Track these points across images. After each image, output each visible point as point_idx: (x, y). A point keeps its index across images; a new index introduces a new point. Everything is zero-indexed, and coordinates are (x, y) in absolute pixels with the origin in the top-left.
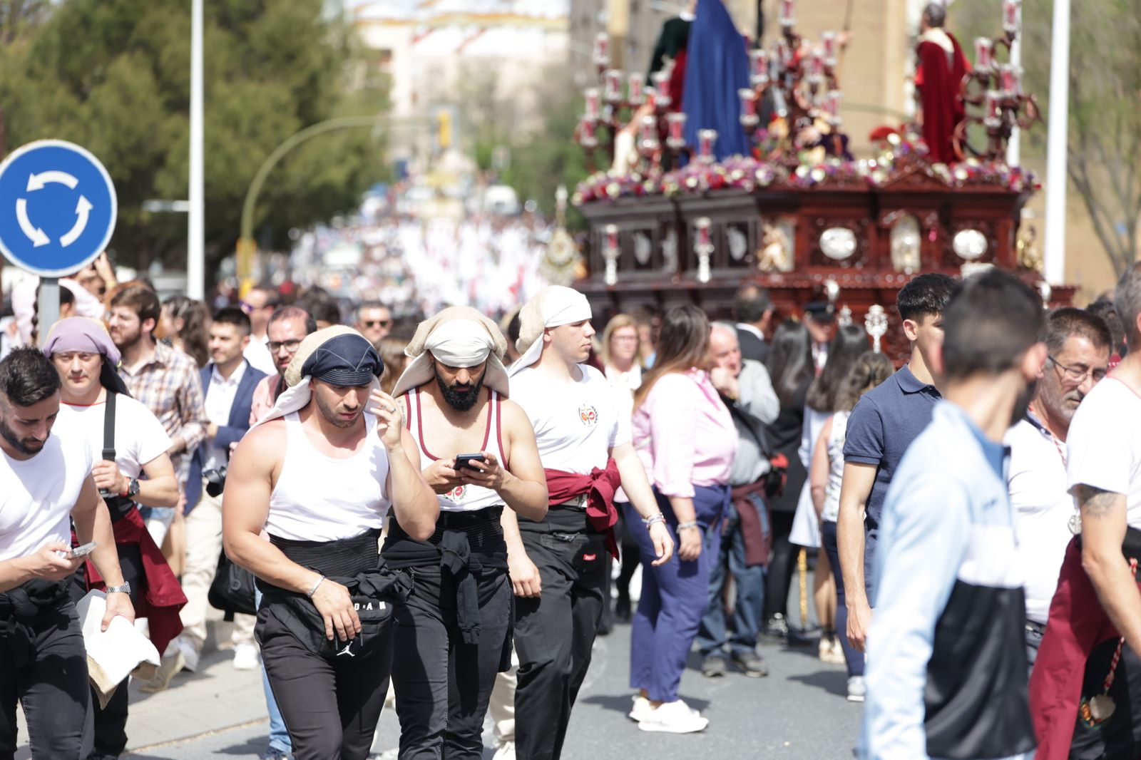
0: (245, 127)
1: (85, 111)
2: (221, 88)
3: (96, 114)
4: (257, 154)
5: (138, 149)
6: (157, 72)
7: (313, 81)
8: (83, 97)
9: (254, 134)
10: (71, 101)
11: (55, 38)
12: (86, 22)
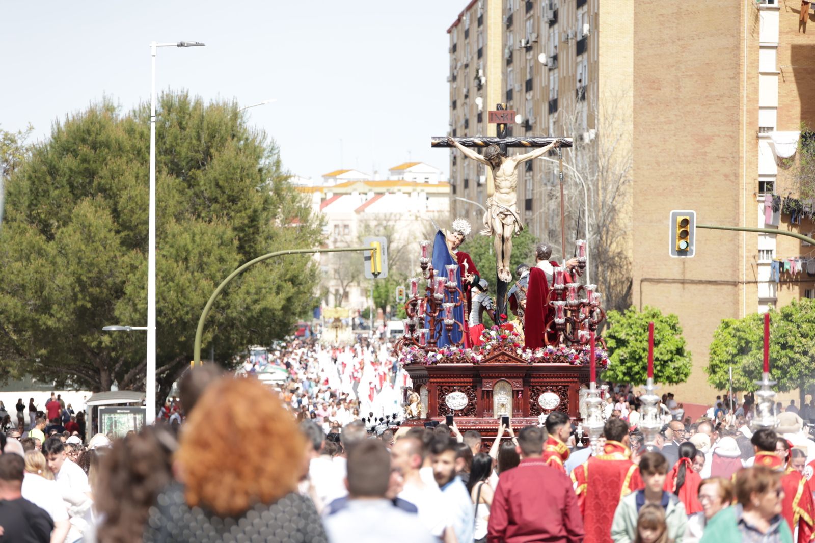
0: (193, 261)
1: (51, 248)
2: (172, 226)
3: (62, 252)
4: (205, 283)
5: (98, 282)
6: (116, 213)
7: (253, 219)
8: (51, 237)
9: (201, 267)
10: (40, 240)
11: (25, 185)
12: (53, 171)
